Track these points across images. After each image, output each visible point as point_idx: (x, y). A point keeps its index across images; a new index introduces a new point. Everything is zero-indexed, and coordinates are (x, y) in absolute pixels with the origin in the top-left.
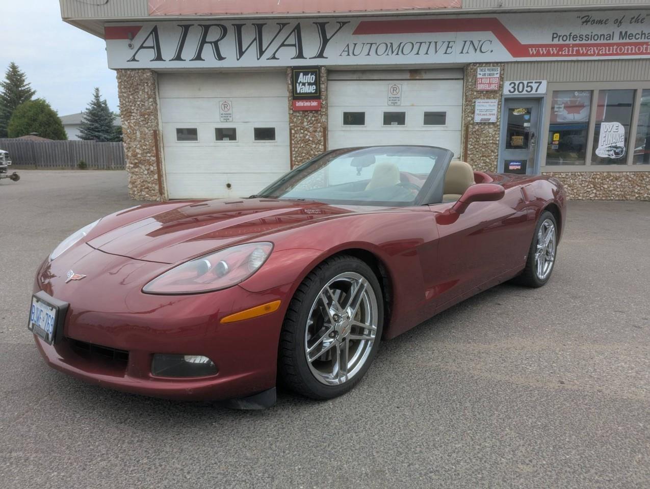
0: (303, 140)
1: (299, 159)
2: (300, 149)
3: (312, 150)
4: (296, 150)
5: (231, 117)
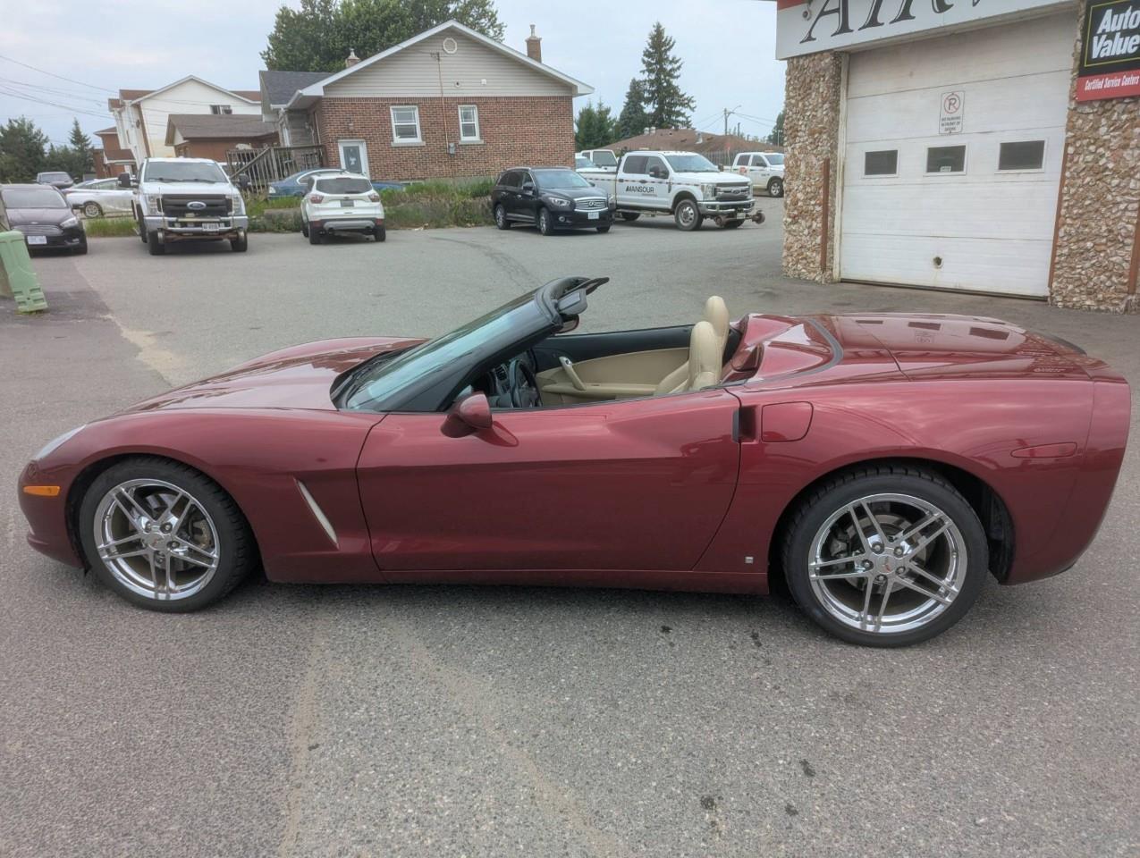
0: (1092, 168)
1: (1075, 211)
2: (1081, 190)
3: (1109, 191)
4: (1072, 191)
5: (959, 123)
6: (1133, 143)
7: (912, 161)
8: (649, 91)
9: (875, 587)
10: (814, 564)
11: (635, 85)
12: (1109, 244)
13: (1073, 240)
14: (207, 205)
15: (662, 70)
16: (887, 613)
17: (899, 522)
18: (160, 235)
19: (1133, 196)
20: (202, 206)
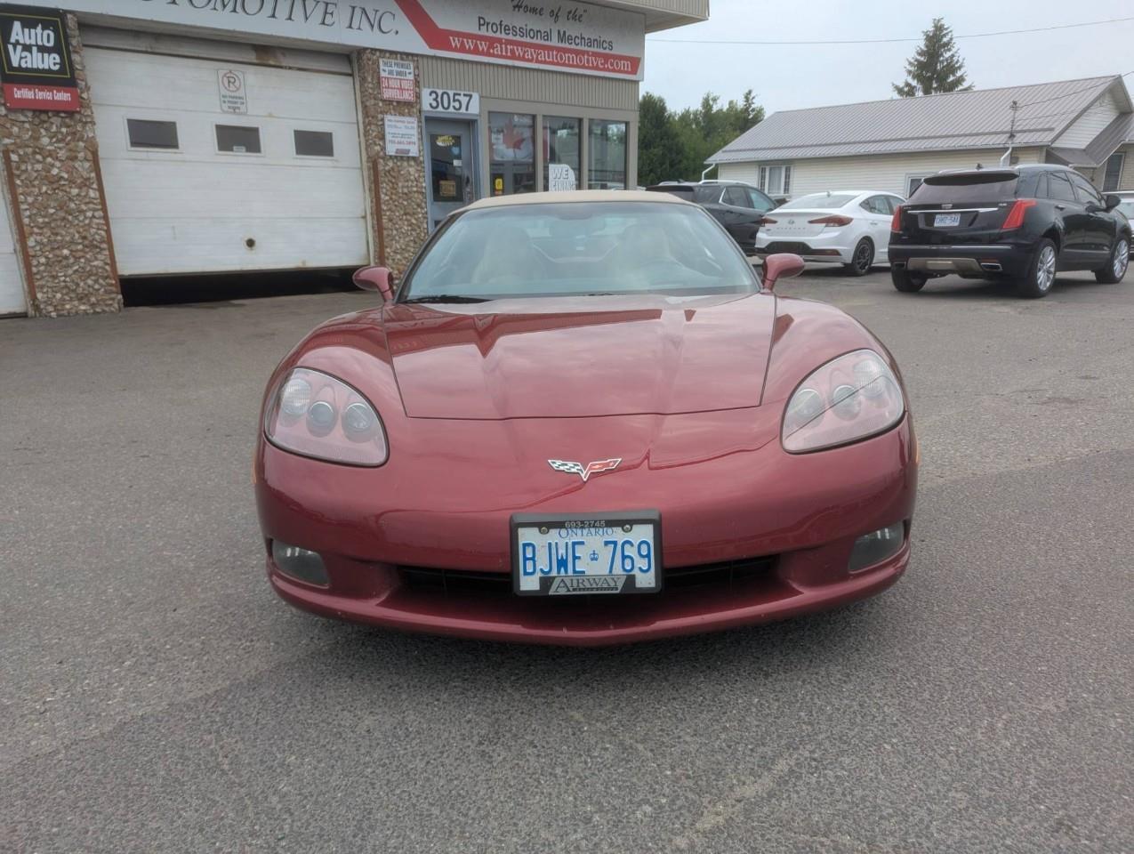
0: (45, 177)
2: (40, 198)
4: (30, 199)
12: (87, 250)
13: (48, 248)
19: (94, 204)
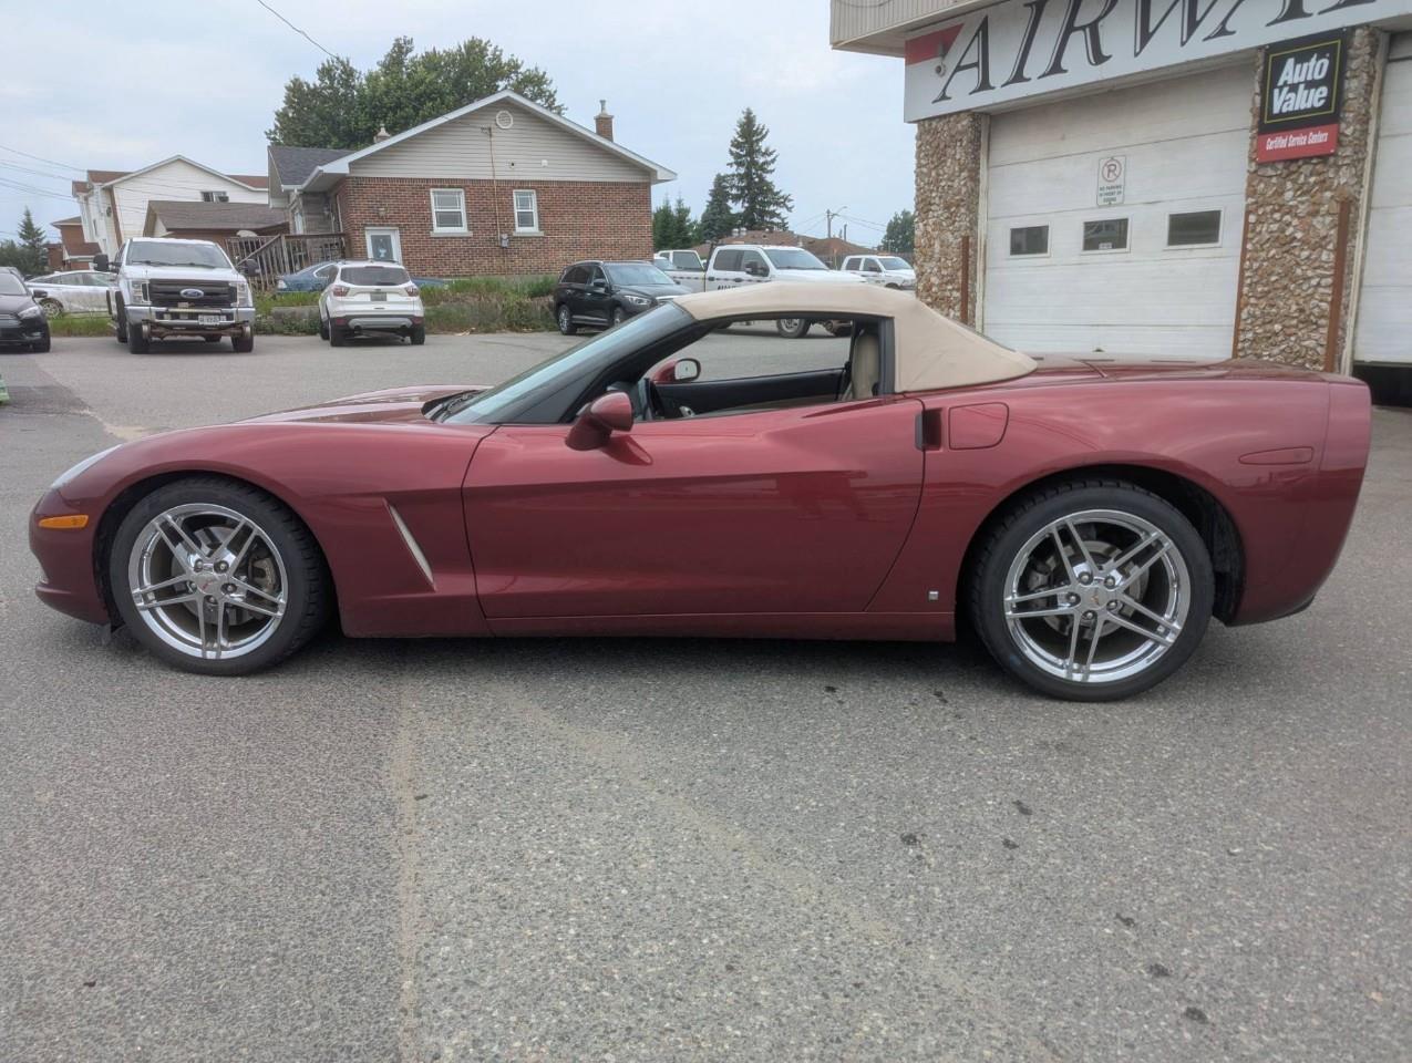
0: (1278, 238)
1: (1259, 289)
2: (1265, 264)
3: (1298, 264)
4: (1256, 265)
5: (1120, 193)
6: (1324, 209)
7: (1065, 237)
8: (738, 188)
9: (1082, 629)
10: (1010, 598)
11: (720, 180)
12: (1301, 326)
13: (1259, 322)
14: (206, 294)
15: (753, 163)
16: (1094, 662)
17: (1109, 551)
18: (145, 328)
19: (1325, 269)
20: (199, 294)
